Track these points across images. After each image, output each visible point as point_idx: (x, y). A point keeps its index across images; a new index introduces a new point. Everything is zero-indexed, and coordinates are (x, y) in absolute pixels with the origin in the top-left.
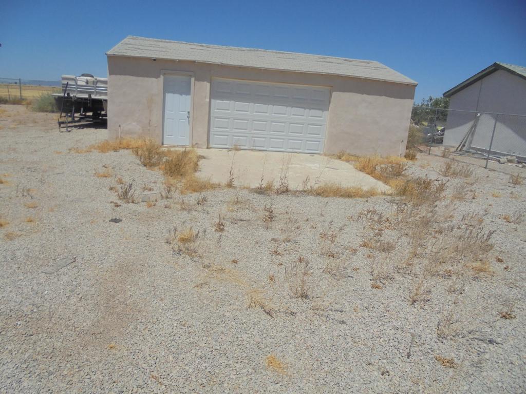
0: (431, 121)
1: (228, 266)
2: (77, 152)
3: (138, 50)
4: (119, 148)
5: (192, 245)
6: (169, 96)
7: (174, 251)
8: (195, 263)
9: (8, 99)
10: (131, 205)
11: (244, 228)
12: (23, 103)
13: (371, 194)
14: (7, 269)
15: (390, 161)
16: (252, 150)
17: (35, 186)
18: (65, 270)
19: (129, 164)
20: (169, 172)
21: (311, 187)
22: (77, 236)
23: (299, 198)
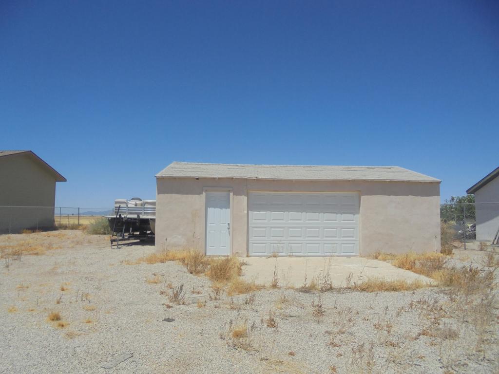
0: (459, 219)
1: (286, 359)
2: (128, 264)
3: (183, 172)
4: (166, 259)
5: (246, 341)
6: (210, 210)
7: (229, 346)
8: (251, 356)
9: (68, 226)
10: (182, 306)
11: (295, 323)
12: (80, 228)
13: (416, 287)
14: (68, 365)
15: (427, 257)
16: (290, 256)
17: (93, 292)
18: (123, 364)
19: (177, 272)
20: (215, 277)
21: (355, 283)
22: (133, 334)
23: (344, 295)
